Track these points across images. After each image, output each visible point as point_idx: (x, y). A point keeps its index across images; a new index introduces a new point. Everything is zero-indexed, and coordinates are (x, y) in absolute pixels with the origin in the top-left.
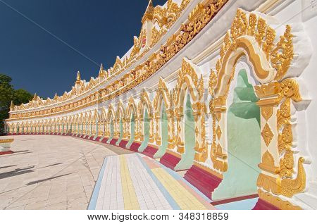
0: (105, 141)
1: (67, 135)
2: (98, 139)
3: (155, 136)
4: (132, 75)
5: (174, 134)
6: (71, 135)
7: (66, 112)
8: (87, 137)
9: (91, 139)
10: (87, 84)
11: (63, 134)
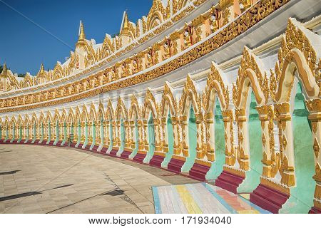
0: (139, 159)
1: (65, 145)
2: (125, 156)
3: (236, 154)
4: (187, 33)
5: (273, 151)
6: (72, 145)
7: (63, 102)
8: (104, 150)
9: (113, 154)
10: (97, 47)
11: (58, 145)
